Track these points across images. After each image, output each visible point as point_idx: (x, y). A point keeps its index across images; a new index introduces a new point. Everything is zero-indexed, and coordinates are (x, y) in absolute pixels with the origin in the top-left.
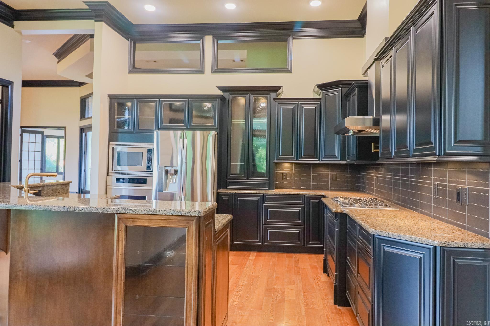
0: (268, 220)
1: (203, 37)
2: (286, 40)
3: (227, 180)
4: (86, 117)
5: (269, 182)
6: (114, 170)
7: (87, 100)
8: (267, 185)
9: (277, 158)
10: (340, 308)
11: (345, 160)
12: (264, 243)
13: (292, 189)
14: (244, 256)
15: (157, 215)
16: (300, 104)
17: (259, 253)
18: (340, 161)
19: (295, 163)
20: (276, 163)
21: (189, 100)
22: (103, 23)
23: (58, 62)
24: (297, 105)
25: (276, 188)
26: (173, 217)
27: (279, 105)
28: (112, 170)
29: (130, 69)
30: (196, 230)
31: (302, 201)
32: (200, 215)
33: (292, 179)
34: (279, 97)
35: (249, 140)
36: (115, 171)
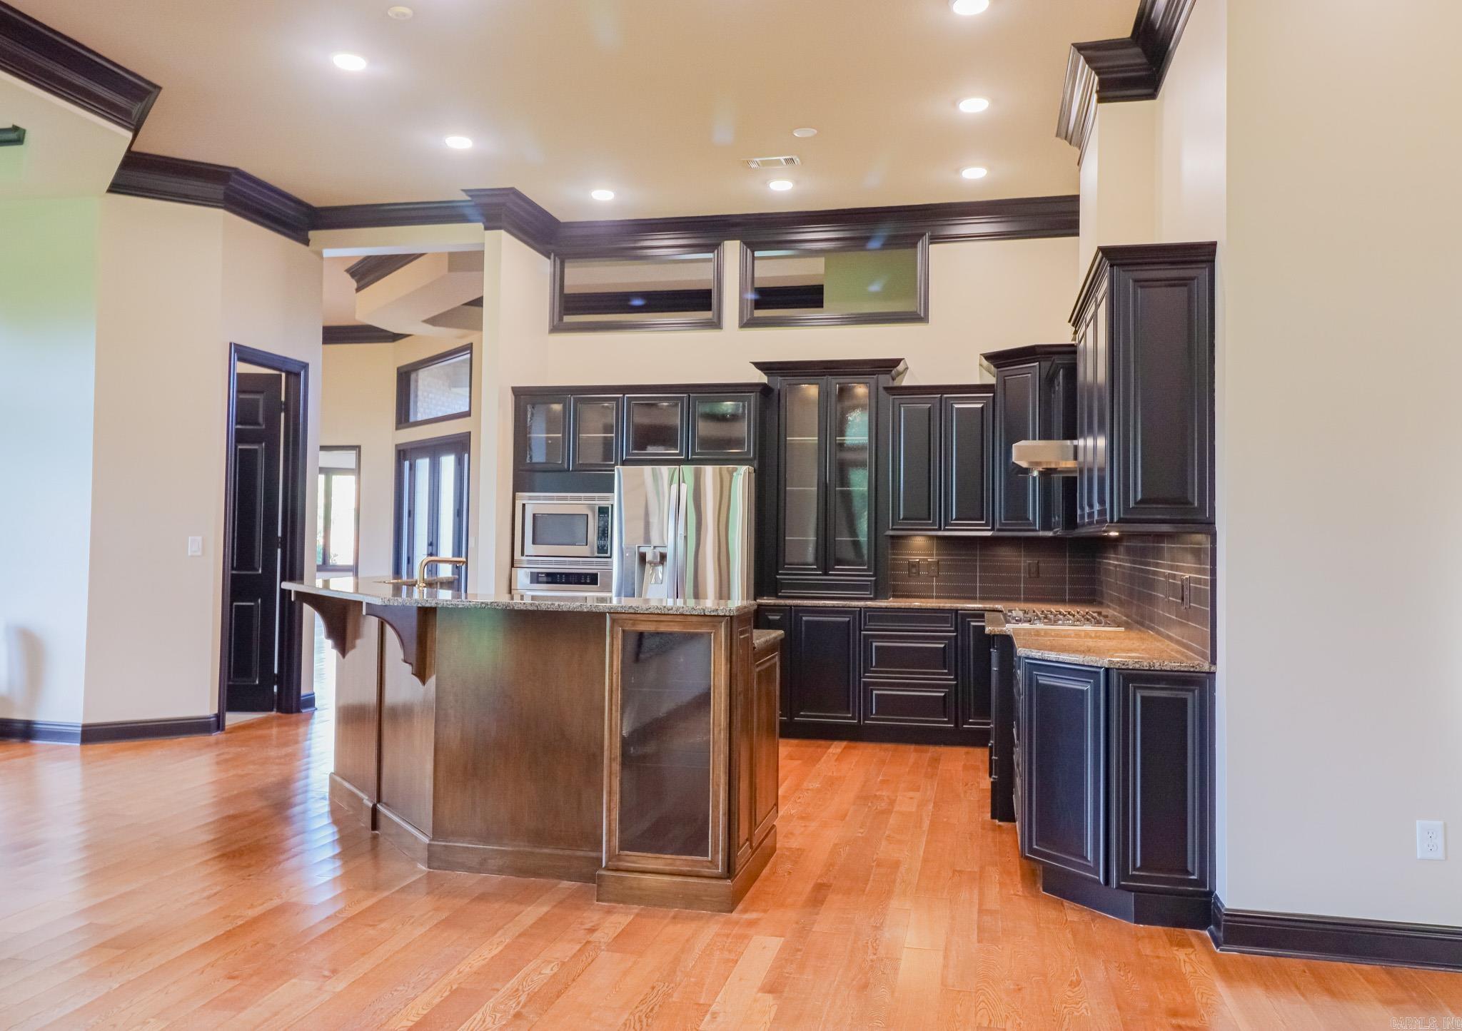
0: (872, 667)
1: (719, 244)
2: (914, 245)
3: (778, 577)
4: (412, 419)
5: (876, 580)
6: (525, 554)
7: (413, 376)
8: (871, 589)
9: (893, 525)
10: (1001, 823)
11: (1050, 529)
12: (864, 720)
13: (933, 598)
14: (819, 746)
15: (668, 614)
16: (947, 398)
17: (852, 744)
18: (1039, 531)
19: (939, 538)
20: (892, 537)
21: (689, 396)
22: (503, 232)
23: (358, 290)
24: (938, 400)
25: (894, 596)
26: (694, 617)
27: (897, 402)
28: (523, 554)
29: (553, 322)
30: (726, 636)
31: (952, 624)
32: (732, 614)
33: (932, 574)
34: (896, 383)
35: (828, 485)
36: (527, 556)
